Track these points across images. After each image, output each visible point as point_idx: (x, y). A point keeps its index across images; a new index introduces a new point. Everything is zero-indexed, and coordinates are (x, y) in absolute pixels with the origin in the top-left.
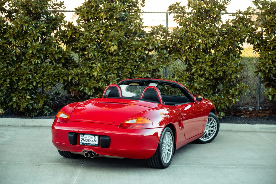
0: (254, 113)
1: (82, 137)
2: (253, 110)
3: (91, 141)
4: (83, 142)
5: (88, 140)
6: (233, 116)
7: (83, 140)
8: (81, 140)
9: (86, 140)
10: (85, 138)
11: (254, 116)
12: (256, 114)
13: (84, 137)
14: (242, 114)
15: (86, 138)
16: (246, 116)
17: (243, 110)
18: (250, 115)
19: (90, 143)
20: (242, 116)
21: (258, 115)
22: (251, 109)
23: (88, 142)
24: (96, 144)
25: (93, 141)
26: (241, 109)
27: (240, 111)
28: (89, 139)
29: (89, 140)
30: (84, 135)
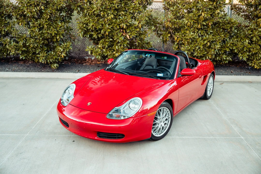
0: (94, 61)
2: (95, 59)
6: (79, 63)
11: (94, 63)
12: (95, 62)
14: (86, 62)
16: (87, 64)
17: (88, 59)
18: (91, 63)
20: (84, 64)
21: (96, 62)
22: (93, 58)
26: (86, 58)
27: (85, 60)
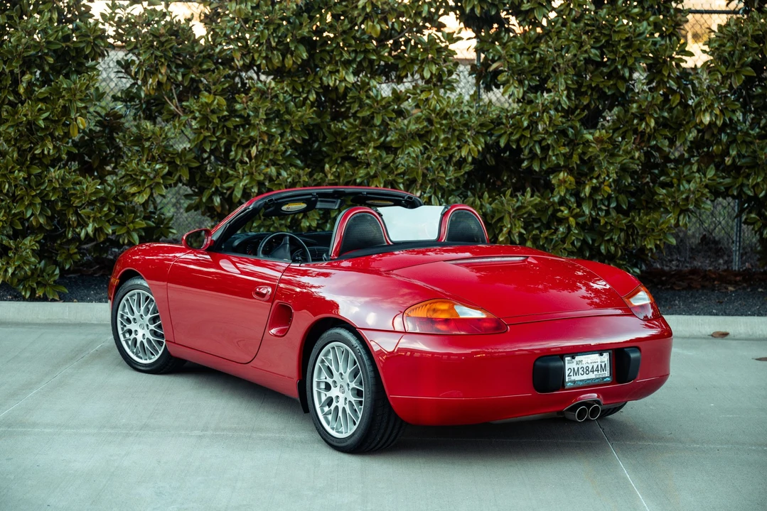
1: (570, 364)
3: (593, 371)
4: (574, 378)
5: (585, 370)
7: (572, 374)
8: (567, 373)
9: (581, 371)
10: (578, 366)
13: (575, 363)
15: (580, 366)
19: (592, 376)
23: (585, 377)
24: (605, 378)
25: (598, 371)
28: (587, 365)
29: (587, 370)
30: (573, 358)
